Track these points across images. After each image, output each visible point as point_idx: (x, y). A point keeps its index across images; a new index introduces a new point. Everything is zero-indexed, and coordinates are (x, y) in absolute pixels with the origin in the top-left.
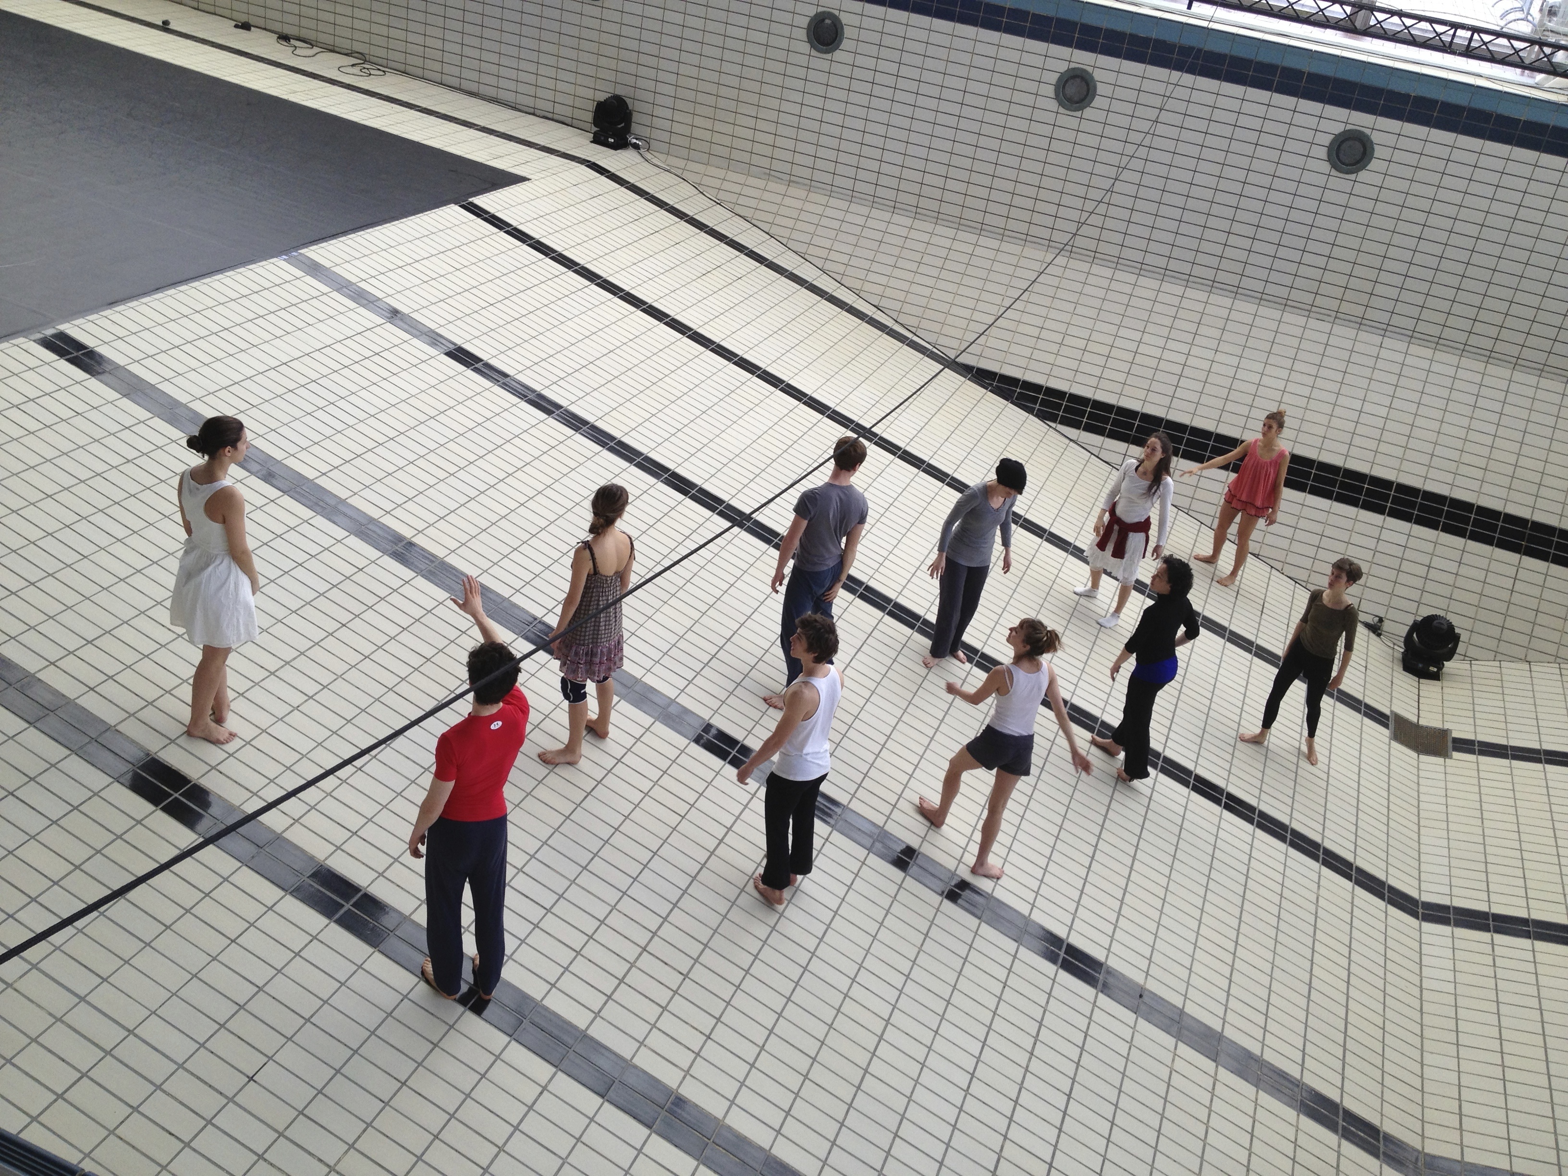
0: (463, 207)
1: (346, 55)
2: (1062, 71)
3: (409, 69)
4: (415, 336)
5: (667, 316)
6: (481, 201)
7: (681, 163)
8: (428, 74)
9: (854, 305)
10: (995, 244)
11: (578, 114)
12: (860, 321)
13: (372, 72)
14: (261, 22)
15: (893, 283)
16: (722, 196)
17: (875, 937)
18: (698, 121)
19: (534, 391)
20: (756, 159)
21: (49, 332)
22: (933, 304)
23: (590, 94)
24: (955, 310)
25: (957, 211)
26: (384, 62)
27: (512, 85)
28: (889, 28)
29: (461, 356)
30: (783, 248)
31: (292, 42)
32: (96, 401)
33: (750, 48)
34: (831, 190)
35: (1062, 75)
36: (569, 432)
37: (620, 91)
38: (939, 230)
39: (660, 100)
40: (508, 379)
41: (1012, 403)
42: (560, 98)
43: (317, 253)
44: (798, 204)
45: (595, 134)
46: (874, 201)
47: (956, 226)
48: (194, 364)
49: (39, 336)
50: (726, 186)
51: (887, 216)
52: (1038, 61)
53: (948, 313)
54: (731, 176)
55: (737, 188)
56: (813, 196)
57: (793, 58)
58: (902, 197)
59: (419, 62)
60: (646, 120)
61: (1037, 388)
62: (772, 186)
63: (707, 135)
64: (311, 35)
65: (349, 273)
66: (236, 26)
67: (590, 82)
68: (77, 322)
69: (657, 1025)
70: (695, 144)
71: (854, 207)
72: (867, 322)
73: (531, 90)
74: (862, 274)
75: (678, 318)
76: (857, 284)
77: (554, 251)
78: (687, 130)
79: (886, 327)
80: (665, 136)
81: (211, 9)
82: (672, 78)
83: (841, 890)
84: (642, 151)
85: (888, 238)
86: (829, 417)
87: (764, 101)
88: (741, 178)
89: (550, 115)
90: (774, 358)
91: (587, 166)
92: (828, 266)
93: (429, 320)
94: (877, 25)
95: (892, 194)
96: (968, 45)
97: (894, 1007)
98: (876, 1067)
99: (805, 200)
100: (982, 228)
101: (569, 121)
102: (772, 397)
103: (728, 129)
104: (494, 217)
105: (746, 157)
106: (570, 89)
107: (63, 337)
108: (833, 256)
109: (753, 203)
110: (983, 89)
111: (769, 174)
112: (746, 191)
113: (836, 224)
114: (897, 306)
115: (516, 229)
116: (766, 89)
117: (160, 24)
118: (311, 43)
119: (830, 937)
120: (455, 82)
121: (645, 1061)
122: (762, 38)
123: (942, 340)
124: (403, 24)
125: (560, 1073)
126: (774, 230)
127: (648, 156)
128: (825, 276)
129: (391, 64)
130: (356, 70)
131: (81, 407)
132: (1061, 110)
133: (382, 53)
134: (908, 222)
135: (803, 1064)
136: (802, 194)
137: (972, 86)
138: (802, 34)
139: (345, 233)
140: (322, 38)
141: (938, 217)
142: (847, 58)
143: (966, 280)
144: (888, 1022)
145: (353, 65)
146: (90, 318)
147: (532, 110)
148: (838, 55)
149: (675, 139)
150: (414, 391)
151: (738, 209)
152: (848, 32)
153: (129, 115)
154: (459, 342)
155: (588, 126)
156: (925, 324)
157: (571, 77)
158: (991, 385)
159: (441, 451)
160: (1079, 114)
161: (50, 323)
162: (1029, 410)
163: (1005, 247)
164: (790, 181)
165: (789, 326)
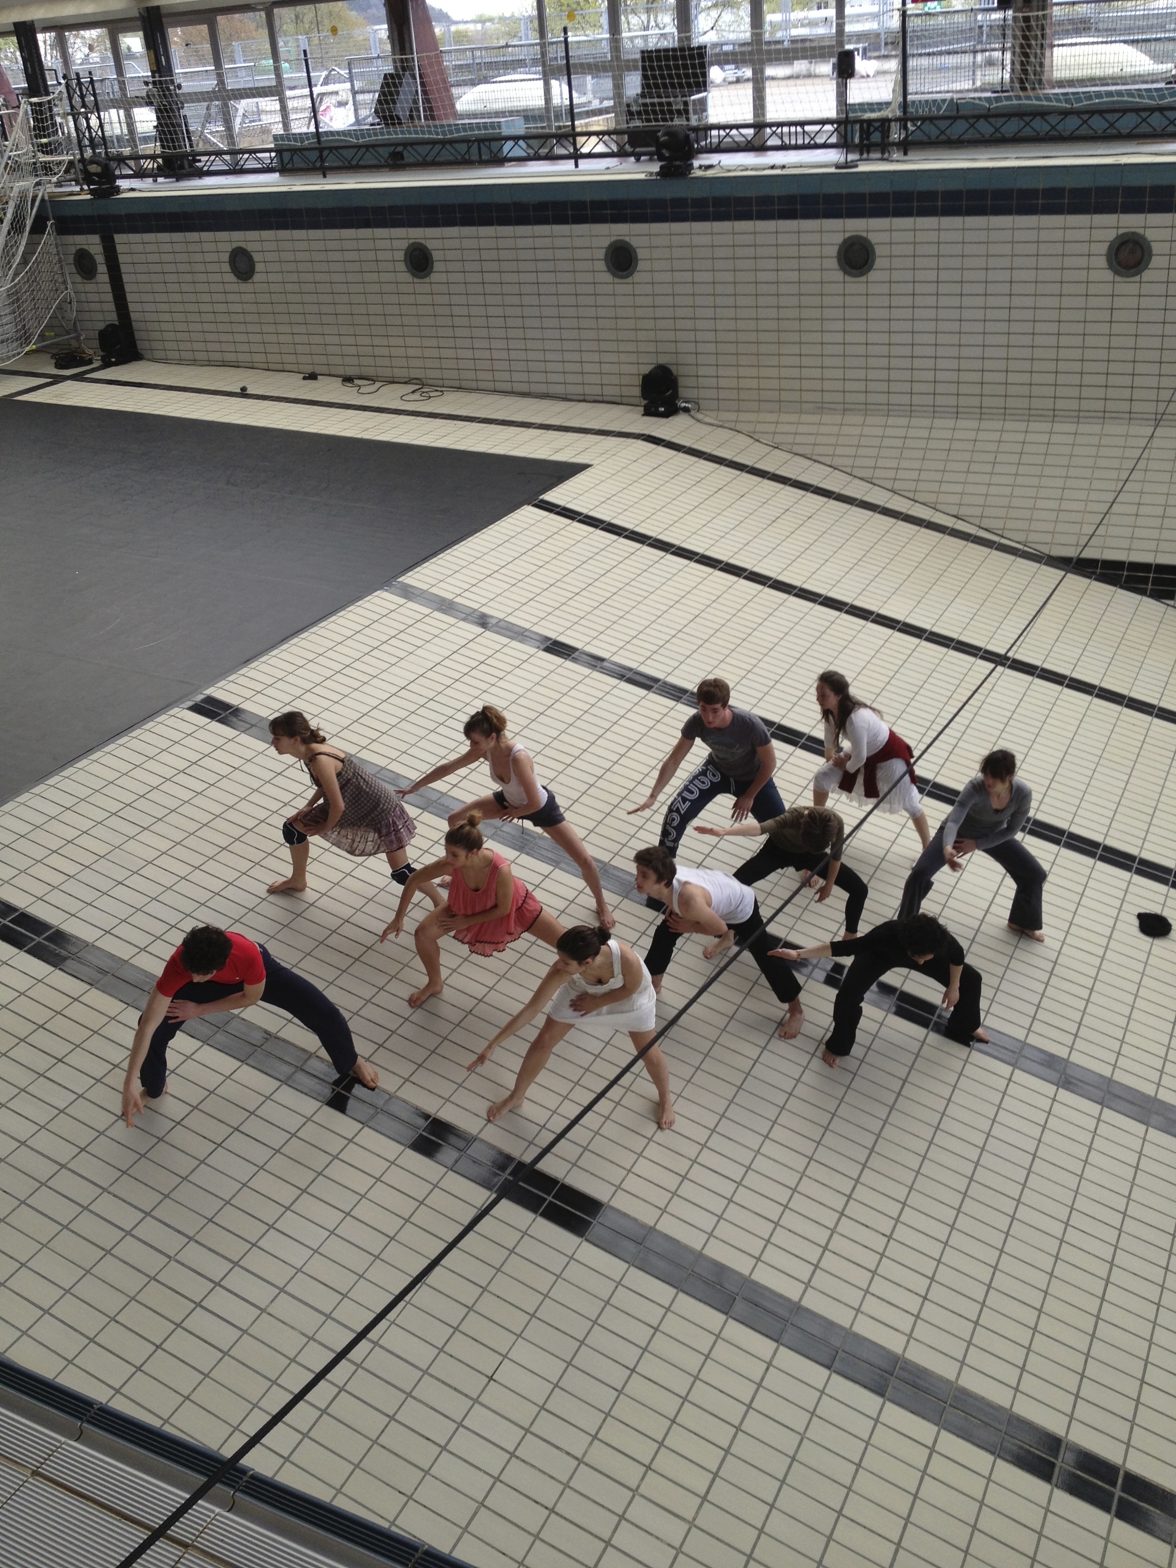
0: (535, 506)
1: (405, 383)
2: (1111, 239)
3: (464, 384)
4: (512, 638)
5: (745, 570)
6: (551, 496)
7: (733, 416)
8: (482, 385)
9: (933, 520)
10: (1071, 428)
11: (626, 391)
12: (941, 535)
13: (432, 394)
14: (324, 369)
15: (970, 489)
16: (779, 439)
17: (1081, 1176)
18: (743, 372)
19: (630, 670)
20: (806, 396)
21: (200, 697)
22: (1016, 502)
23: (633, 369)
24: (1041, 504)
25: (1024, 403)
26: (440, 382)
27: (560, 378)
28: (921, 237)
29: (557, 648)
30: (849, 478)
31: (356, 382)
32: (249, 755)
33: (783, 289)
34: (889, 410)
35: (1112, 243)
36: (671, 703)
37: (663, 360)
38: (1009, 425)
39: (701, 359)
40: (605, 664)
41: (1122, 587)
42: (606, 380)
43: (414, 578)
44: (857, 431)
45: (646, 407)
46: (935, 411)
47: (1026, 418)
48: (327, 704)
49: (190, 704)
50: (781, 428)
51: (951, 423)
52: (1084, 235)
53: (1034, 508)
54: (784, 417)
55: (791, 428)
56: (870, 420)
57: (828, 289)
58: (963, 401)
59: (471, 375)
60: (691, 382)
61: (1146, 567)
62: (826, 418)
63: (754, 384)
64: (370, 372)
65: (445, 591)
66: (304, 378)
67: (632, 358)
68: (220, 685)
69: (871, 1290)
70: (743, 395)
71: (915, 422)
72: (950, 534)
73: (578, 378)
74: (935, 487)
75: (756, 569)
76: (930, 498)
77: (625, 530)
78: (733, 383)
79: (970, 535)
80: (713, 394)
81: (279, 367)
82: (711, 336)
83: (1036, 1131)
84: (692, 413)
85: (956, 445)
86: (927, 639)
87: (805, 338)
88: (794, 418)
89: (600, 398)
90: (859, 591)
91: (644, 440)
92: (898, 486)
93: (520, 620)
94: (909, 236)
95: (952, 401)
96: (1007, 235)
97: (1116, 1247)
98: (1108, 1312)
99: (863, 425)
100: (1054, 415)
101: (618, 400)
102: (864, 630)
103: (774, 372)
104: (565, 509)
105: (796, 396)
106: (614, 369)
107: (210, 700)
108: (901, 474)
109: (811, 439)
110: (1030, 275)
111: (821, 408)
112: (802, 429)
113: (899, 443)
114: (978, 511)
115: (587, 516)
116: (806, 325)
117: (239, 391)
118: (371, 379)
119: (1033, 1181)
120: (507, 387)
121: (864, 1328)
122: (794, 276)
123: (1033, 537)
124: (450, 343)
125: (782, 1348)
126: (837, 462)
127: (699, 416)
128: (896, 497)
129: (447, 383)
130: (416, 396)
131: (237, 762)
132: (1118, 278)
133: (436, 374)
134: (974, 424)
135: (1029, 1316)
136: (859, 419)
137: (1018, 275)
138: (833, 263)
139: (434, 554)
140: (382, 372)
141: (1005, 413)
142: (884, 276)
143: (1048, 471)
144: (1112, 1264)
145: (413, 392)
146: (231, 678)
147: (582, 398)
148: (873, 275)
149: (723, 394)
150: (521, 691)
151: (796, 449)
152: (879, 250)
153: (228, 483)
154: (553, 635)
155: (636, 401)
156: (1011, 524)
157: (613, 358)
158: (1094, 573)
159: (555, 744)
160: (1137, 278)
161: (198, 689)
162: (1142, 592)
163: (1083, 428)
164: (844, 410)
165: (869, 555)
